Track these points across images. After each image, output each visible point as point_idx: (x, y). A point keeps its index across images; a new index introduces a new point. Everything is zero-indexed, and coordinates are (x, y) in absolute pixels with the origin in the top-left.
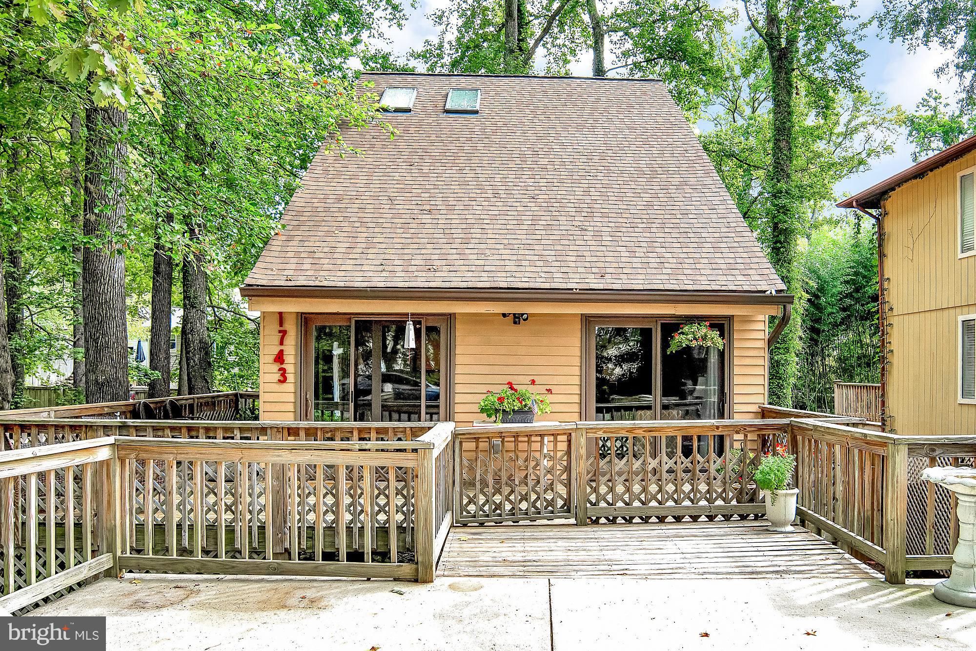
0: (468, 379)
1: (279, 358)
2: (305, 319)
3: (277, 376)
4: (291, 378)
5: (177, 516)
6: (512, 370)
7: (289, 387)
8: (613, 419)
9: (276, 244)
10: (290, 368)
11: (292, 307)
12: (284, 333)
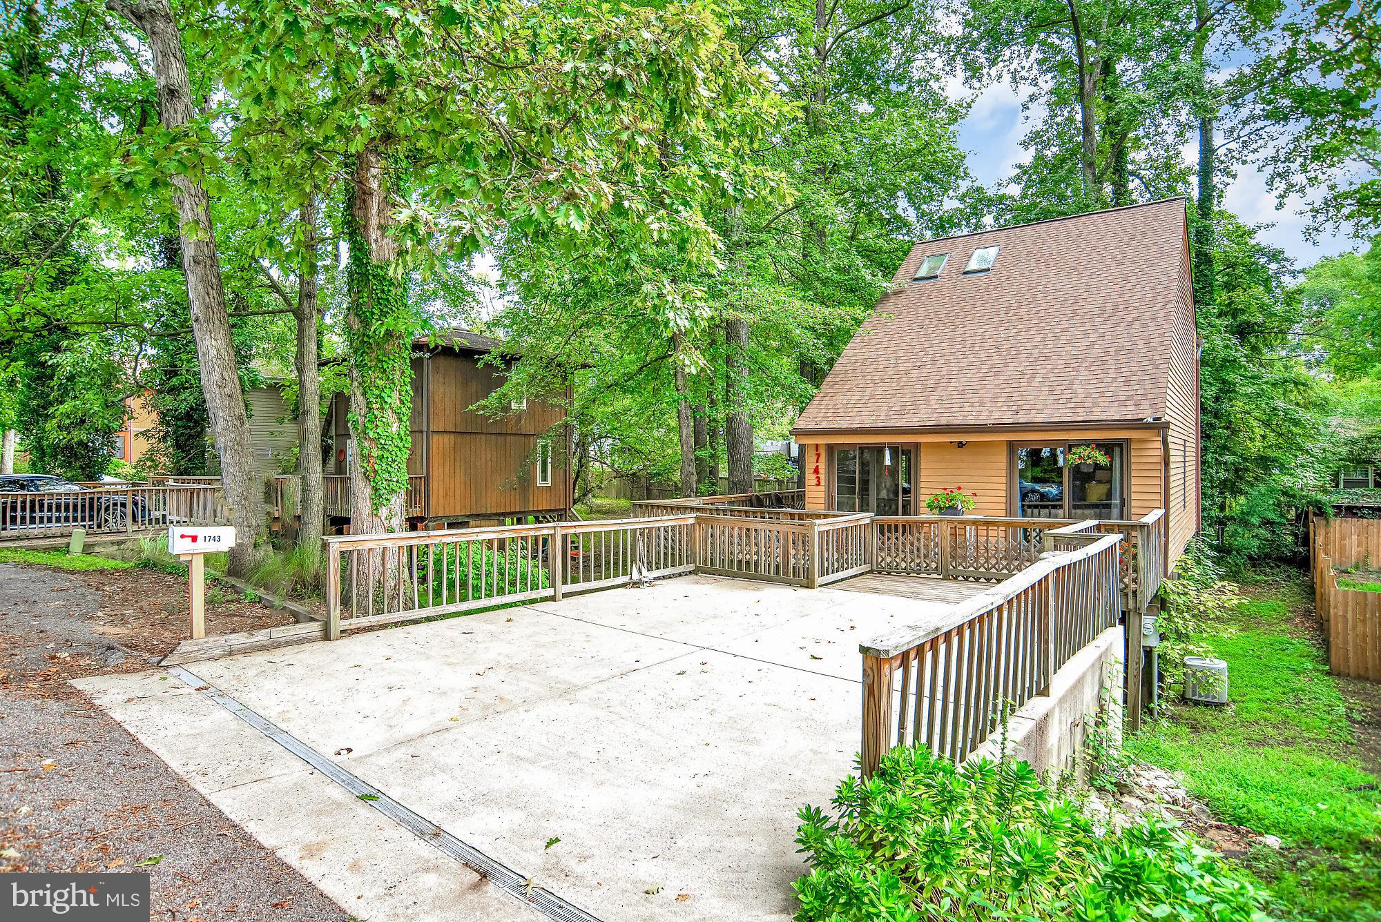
0: (929, 485)
1: (816, 471)
2: (830, 448)
3: (815, 482)
4: (823, 483)
5: (755, 558)
6: (959, 479)
7: (822, 488)
8: (1039, 516)
9: (816, 401)
10: (822, 477)
11: (822, 441)
12: (818, 455)
